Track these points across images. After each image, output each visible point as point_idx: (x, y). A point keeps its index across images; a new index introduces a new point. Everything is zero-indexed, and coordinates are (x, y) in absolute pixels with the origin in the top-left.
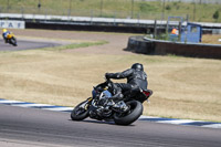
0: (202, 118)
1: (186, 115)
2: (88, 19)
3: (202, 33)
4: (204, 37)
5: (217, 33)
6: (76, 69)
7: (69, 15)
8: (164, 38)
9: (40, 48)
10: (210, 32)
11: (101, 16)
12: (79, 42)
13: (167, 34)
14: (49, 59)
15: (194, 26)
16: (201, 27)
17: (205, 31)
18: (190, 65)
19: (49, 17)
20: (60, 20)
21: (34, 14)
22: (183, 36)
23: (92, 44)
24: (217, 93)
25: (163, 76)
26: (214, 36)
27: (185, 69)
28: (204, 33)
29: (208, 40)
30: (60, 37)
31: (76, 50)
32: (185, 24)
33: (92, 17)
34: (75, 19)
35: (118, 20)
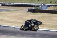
0: (47, 29)
1: (43, 28)
2: (18, 3)
3: (47, 7)
4: (48, 8)
5: (51, 7)
6: (15, 16)
7: (13, 2)
8: (38, 8)
9: (5, 11)
10: (49, 7)
11: (21, 3)
12: (16, 9)
14: (8, 14)
15: (45, 5)
16: (47, 5)
17: (48, 6)
18: (44, 15)
19: (8, 3)
20: (11, 4)
21: (4, 2)
22: (42, 8)
23: (19, 10)
24: (51, 22)
25: (37, 18)
26: (50, 8)
27: (43, 16)
28: (48, 7)
29: (49, 9)
30: (11, 8)
31: (15, 11)
32: (43, 4)
33: (19, 3)
34: (14, 3)
35: (25, 4)
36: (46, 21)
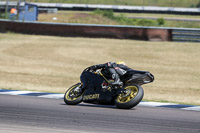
0: (39, 89)
1: (24, 87)
3: (39, 12)
4: (41, 16)
5: (52, 12)
8: (4, 17)
10: (46, 12)
13: (7, 14)
15: (31, 6)
16: (38, 7)
17: (41, 10)
18: (27, 42)
22: (21, 15)
24: (52, 67)
25: (4, 51)
26: (49, 15)
27: (24, 45)
36: (34, 62)
